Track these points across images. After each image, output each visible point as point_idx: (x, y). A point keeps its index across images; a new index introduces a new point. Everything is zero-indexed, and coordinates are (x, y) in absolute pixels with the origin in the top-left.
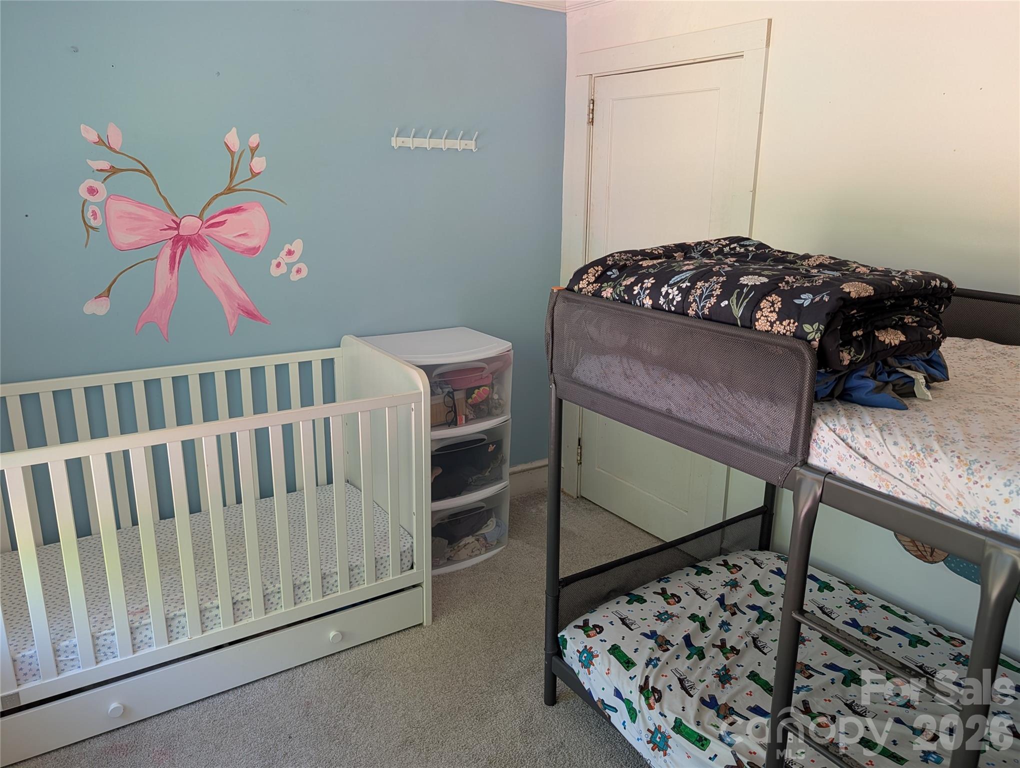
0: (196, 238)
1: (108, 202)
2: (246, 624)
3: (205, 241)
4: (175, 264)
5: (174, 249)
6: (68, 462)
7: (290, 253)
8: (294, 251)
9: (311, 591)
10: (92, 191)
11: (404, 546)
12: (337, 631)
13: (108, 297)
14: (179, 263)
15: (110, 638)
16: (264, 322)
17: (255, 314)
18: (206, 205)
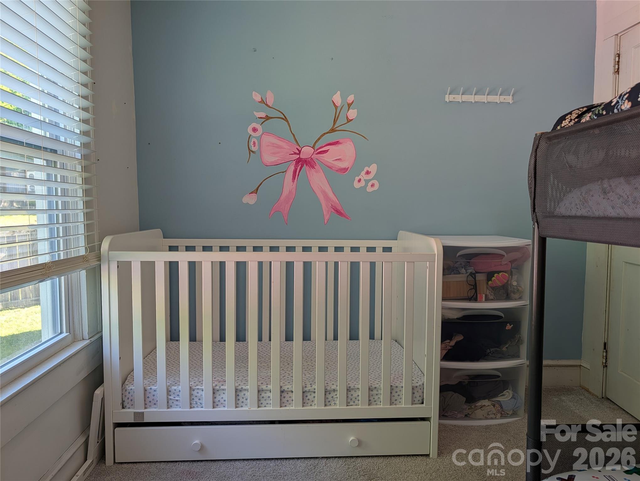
0: (309, 160)
1: (262, 136)
2: (288, 410)
3: (315, 162)
4: (296, 176)
5: (296, 167)
6: (190, 263)
7: (368, 173)
8: (370, 171)
9: (338, 398)
10: (255, 130)
11: (417, 383)
12: (356, 438)
13: (256, 193)
14: (298, 176)
15: (200, 392)
16: (347, 218)
17: (341, 213)
18: (317, 140)
